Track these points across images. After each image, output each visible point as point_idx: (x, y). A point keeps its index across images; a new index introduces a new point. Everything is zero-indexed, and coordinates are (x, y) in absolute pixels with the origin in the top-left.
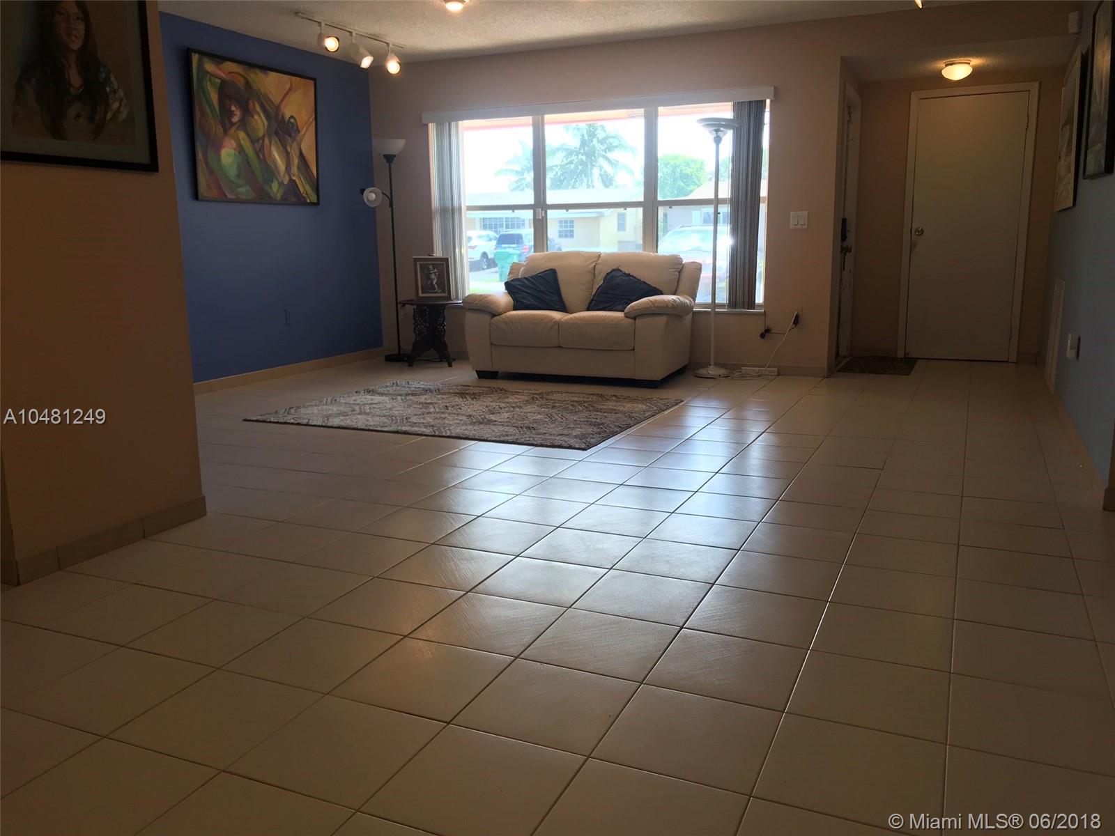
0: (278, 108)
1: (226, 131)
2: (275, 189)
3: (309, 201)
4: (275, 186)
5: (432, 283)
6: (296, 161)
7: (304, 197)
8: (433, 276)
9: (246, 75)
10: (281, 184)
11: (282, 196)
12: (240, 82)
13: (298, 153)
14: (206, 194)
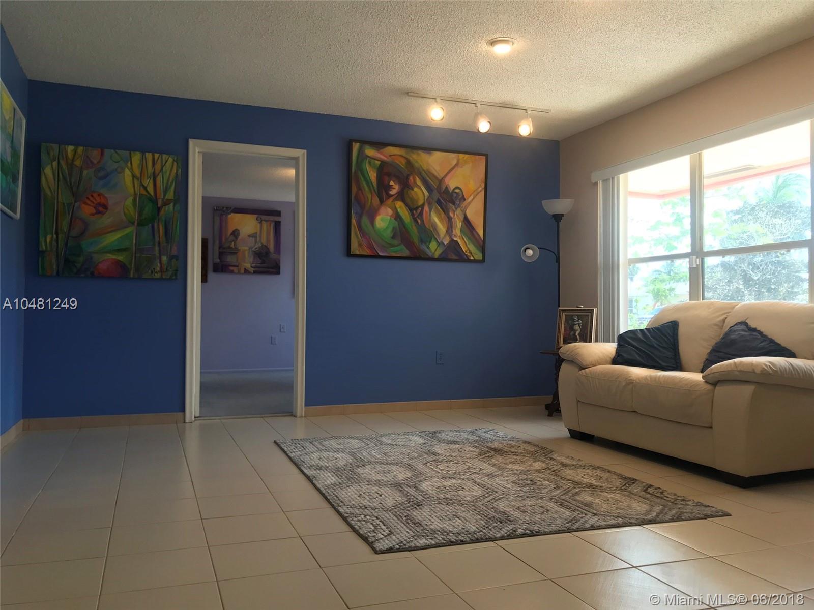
0: (441, 181)
1: (382, 202)
2: (434, 249)
3: (472, 258)
4: (433, 245)
6: (458, 224)
7: (466, 255)
9: (408, 157)
10: (440, 244)
11: (440, 255)
12: (402, 163)
13: (462, 218)
14: (357, 252)
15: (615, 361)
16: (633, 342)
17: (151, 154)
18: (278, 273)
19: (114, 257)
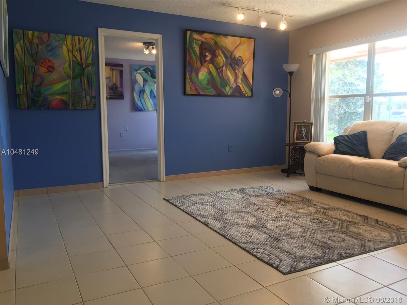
0: (232, 53)
1: (202, 64)
2: (228, 90)
3: (246, 95)
4: (228, 88)
5: (302, 135)
6: (240, 77)
7: (244, 93)
8: (303, 132)
9: (215, 39)
10: (231, 88)
11: (231, 93)
12: (212, 42)
13: (242, 73)
14: (190, 93)
15: (335, 152)
16: (343, 142)
17: (77, 36)
18: (123, 98)
19: (60, 97)
